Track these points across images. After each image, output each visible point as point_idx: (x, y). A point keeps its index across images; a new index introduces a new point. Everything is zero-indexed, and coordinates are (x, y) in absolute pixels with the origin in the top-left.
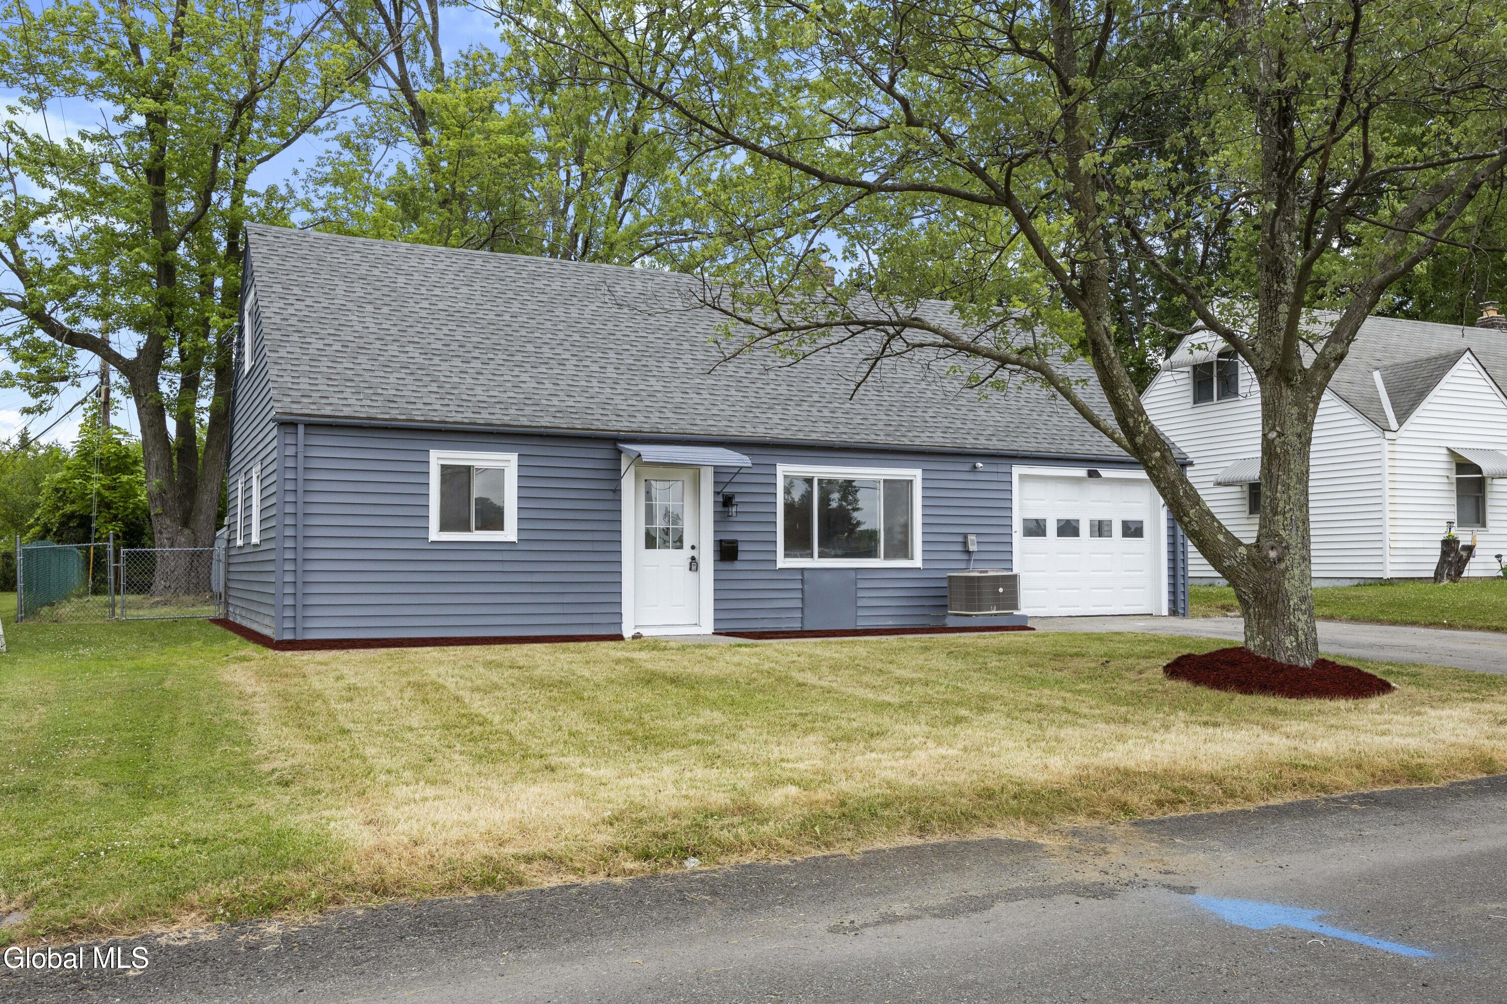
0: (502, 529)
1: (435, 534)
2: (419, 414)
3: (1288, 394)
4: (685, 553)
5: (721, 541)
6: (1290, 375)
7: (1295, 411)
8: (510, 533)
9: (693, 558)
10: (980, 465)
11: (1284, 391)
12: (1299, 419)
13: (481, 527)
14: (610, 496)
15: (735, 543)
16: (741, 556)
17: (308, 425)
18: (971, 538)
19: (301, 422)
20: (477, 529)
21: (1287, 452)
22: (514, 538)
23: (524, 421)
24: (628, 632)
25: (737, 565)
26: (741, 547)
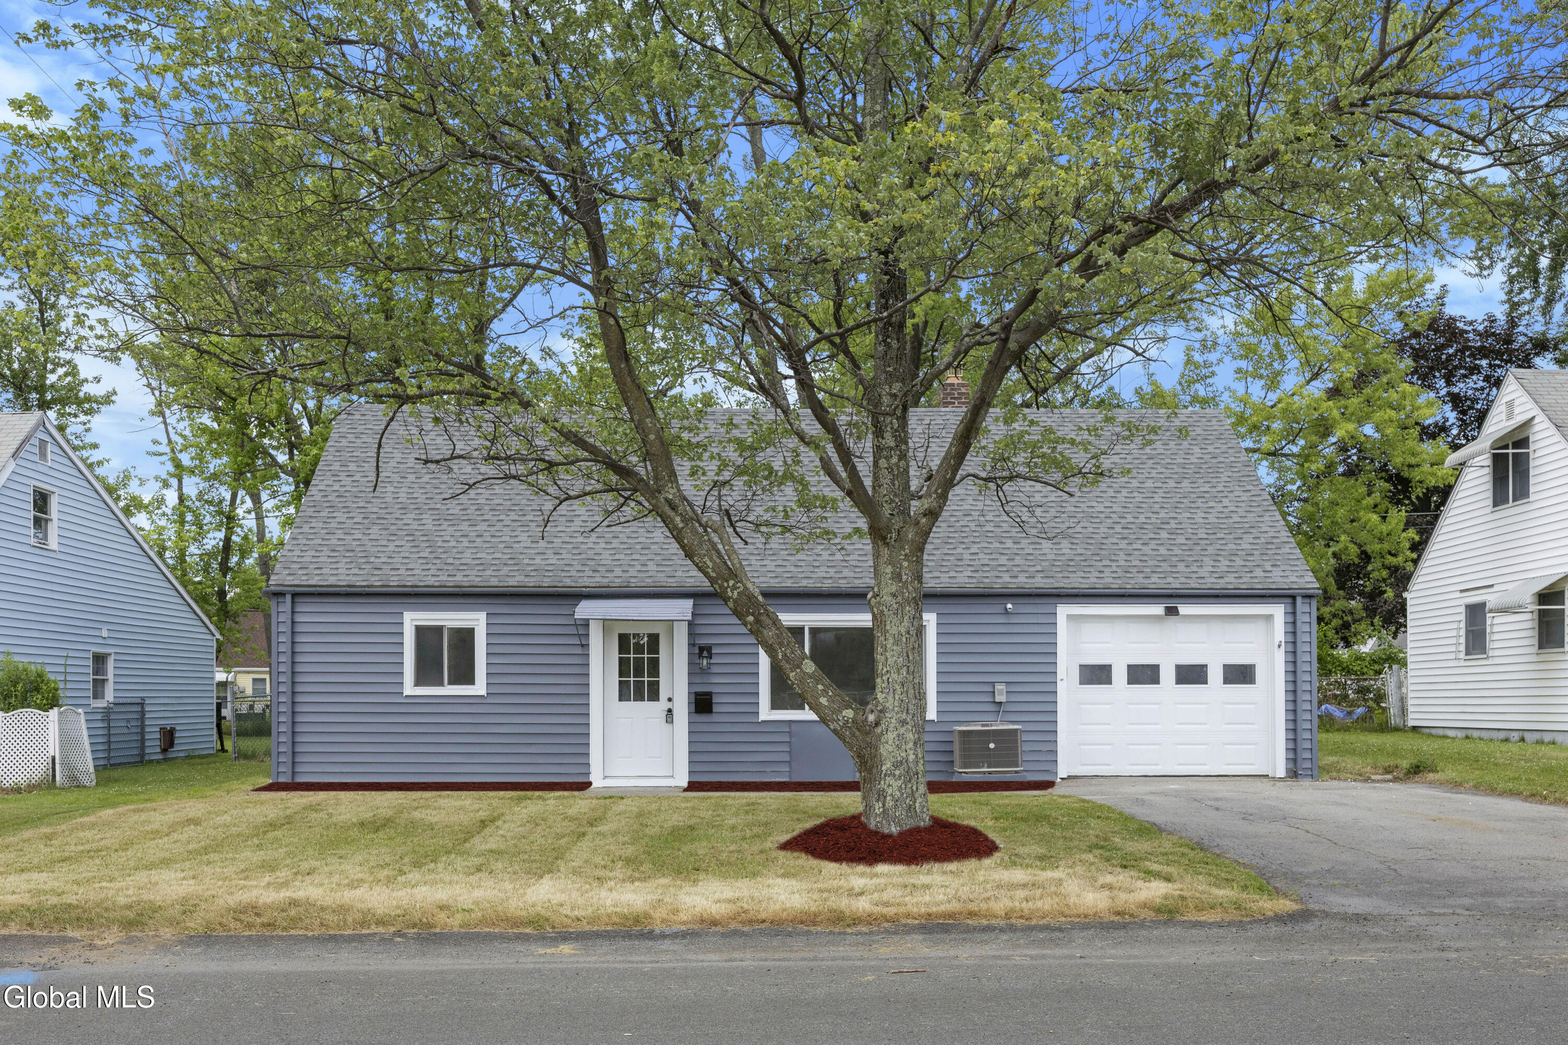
0: (473, 683)
1: (409, 688)
2: (395, 580)
3: (885, 552)
4: (662, 704)
5: (697, 694)
6: (884, 534)
7: (889, 569)
8: (479, 688)
9: (670, 711)
10: (1009, 606)
11: (881, 549)
12: (892, 579)
13: (453, 681)
14: (579, 651)
15: (710, 694)
16: (715, 708)
17: (294, 595)
18: (999, 687)
19: (289, 592)
20: (450, 683)
21: (882, 611)
22: (483, 692)
23: (494, 582)
24: (597, 781)
25: (714, 718)
26: (715, 699)
